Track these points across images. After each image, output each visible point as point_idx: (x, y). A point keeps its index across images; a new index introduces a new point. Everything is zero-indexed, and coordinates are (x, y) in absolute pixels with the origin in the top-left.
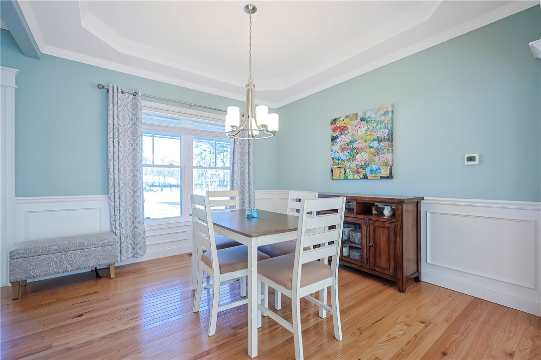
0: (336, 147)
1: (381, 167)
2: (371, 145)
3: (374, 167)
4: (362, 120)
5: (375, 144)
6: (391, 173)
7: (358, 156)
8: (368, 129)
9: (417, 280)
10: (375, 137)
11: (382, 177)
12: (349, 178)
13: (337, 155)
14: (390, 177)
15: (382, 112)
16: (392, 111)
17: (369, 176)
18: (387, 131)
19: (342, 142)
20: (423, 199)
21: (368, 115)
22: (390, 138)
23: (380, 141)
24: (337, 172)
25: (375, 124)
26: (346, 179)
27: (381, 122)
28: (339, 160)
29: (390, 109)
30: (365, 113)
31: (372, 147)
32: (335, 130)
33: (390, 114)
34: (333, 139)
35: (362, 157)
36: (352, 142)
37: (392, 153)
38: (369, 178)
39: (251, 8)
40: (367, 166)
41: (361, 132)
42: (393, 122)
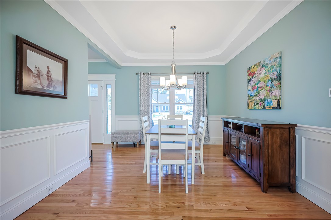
0: (250, 87)
1: (273, 100)
2: (267, 84)
3: (269, 101)
4: (263, 66)
5: (269, 83)
6: (279, 105)
7: (261, 93)
8: (266, 72)
10: (270, 78)
11: (273, 108)
12: (256, 109)
13: (250, 93)
14: (279, 107)
15: (273, 59)
16: (281, 57)
17: (266, 107)
18: (276, 73)
19: (253, 83)
21: (266, 62)
22: (279, 78)
23: (272, 81)
24: (250, 104)
25: (270, 69)
26: (255, 109)
27: (273, 66)
28: (251, 96)
29: (278, 56)
30: (264, 61)
31: (268, 86)
32: (249, 75)
33: (278, 60)
34: (249, 81)
35: (263, 93)
36: (258, 83)
37: (280, 89)
38: (266, 108)
39: (173, 27)
40: (265, 100)
41: (262, 75)
42: (280, 65)
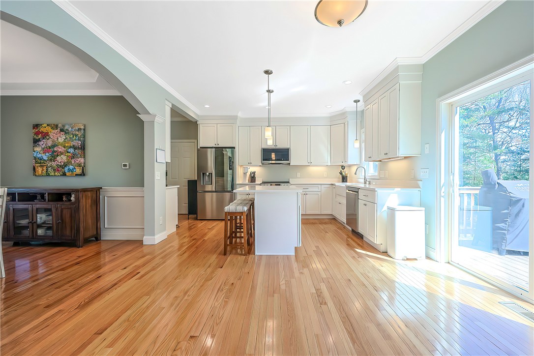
0: (38, 149)
1: (76, 167)
2: (69, 150)
3: (71, 167)
4: (62, 130)
5: (72, 150)
6: (83, 172)
7: (59, 158)
8: (66, 138)
9: (97, 238)
10: (72, 145)
11: (76, 175)
12: (51, 175)
13: (39, 156)
14: (83, 174)
15: (77, 128)
16: (84, 129)
17: (68, 174)
18: (80, 142)
19: (44, 145)
20: (101, 188)
21: (66, 127)
22: (83, 148)
23: (75, 148)
24: (39, 169)
25: (72, 136)
26: (48, 175)
27: (76, 135)
28: (41, 159)
29: (82, 127)
30: (64, 126)
31: (69, 153)
32: (37, 134)
33: (82, 131)
34: (36, 141)
35: (62, 159)
36: (54, 146)
37: (84, 158)
38: (67, 175)
40: (65, 166)
41: (61, 140)
42: (84, 137)
